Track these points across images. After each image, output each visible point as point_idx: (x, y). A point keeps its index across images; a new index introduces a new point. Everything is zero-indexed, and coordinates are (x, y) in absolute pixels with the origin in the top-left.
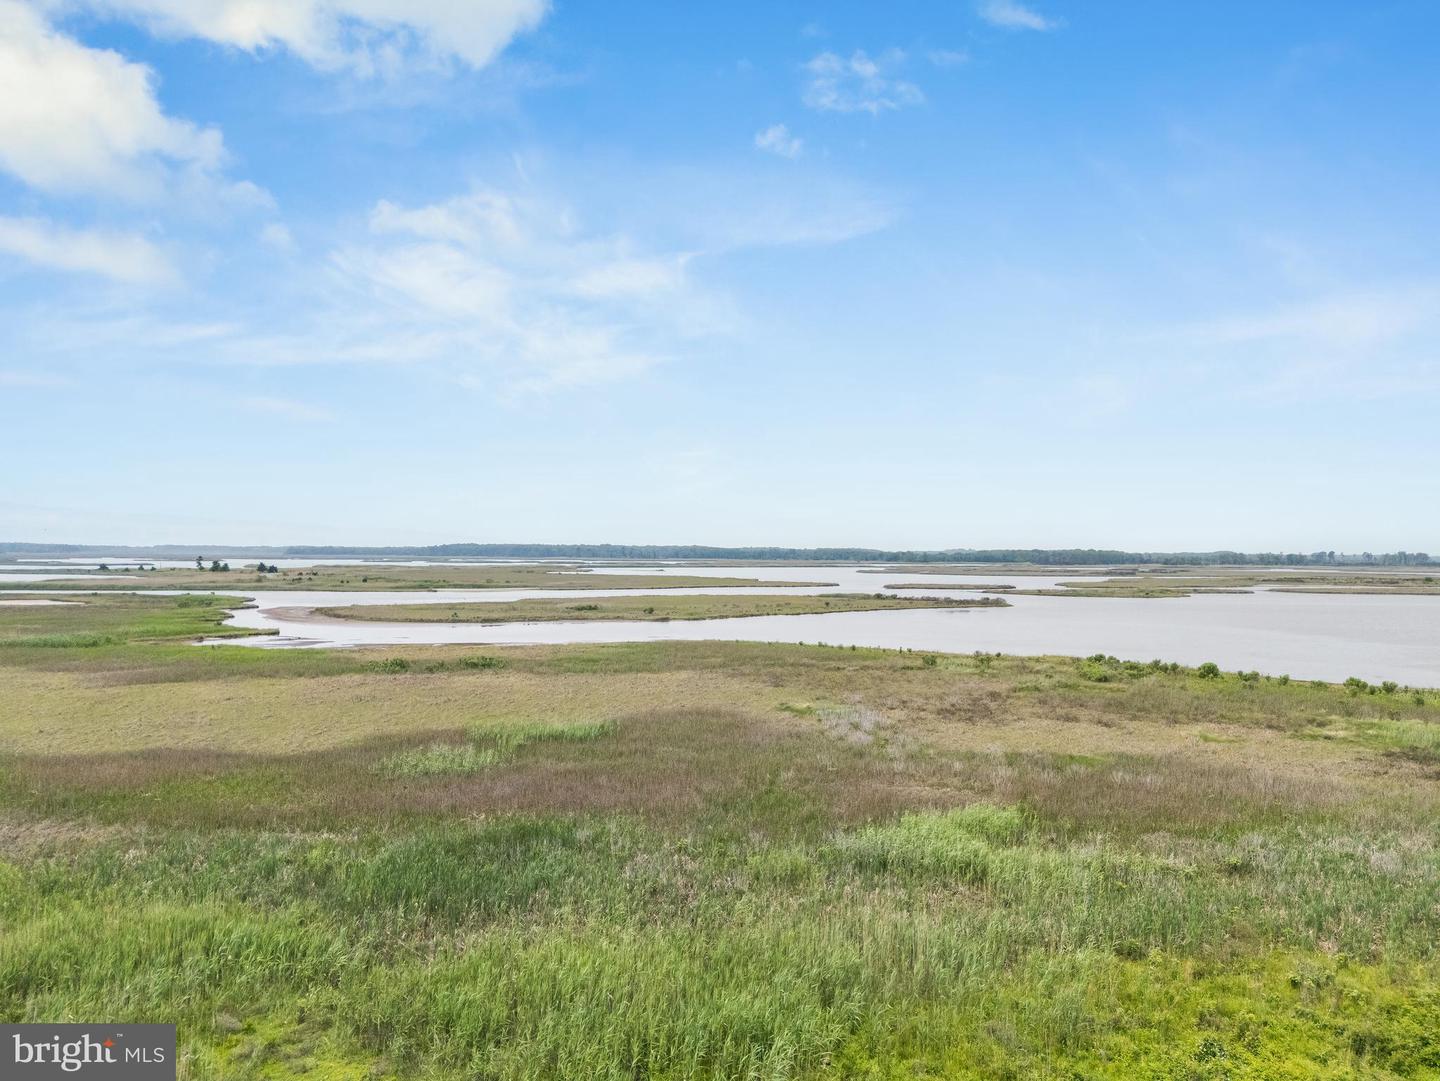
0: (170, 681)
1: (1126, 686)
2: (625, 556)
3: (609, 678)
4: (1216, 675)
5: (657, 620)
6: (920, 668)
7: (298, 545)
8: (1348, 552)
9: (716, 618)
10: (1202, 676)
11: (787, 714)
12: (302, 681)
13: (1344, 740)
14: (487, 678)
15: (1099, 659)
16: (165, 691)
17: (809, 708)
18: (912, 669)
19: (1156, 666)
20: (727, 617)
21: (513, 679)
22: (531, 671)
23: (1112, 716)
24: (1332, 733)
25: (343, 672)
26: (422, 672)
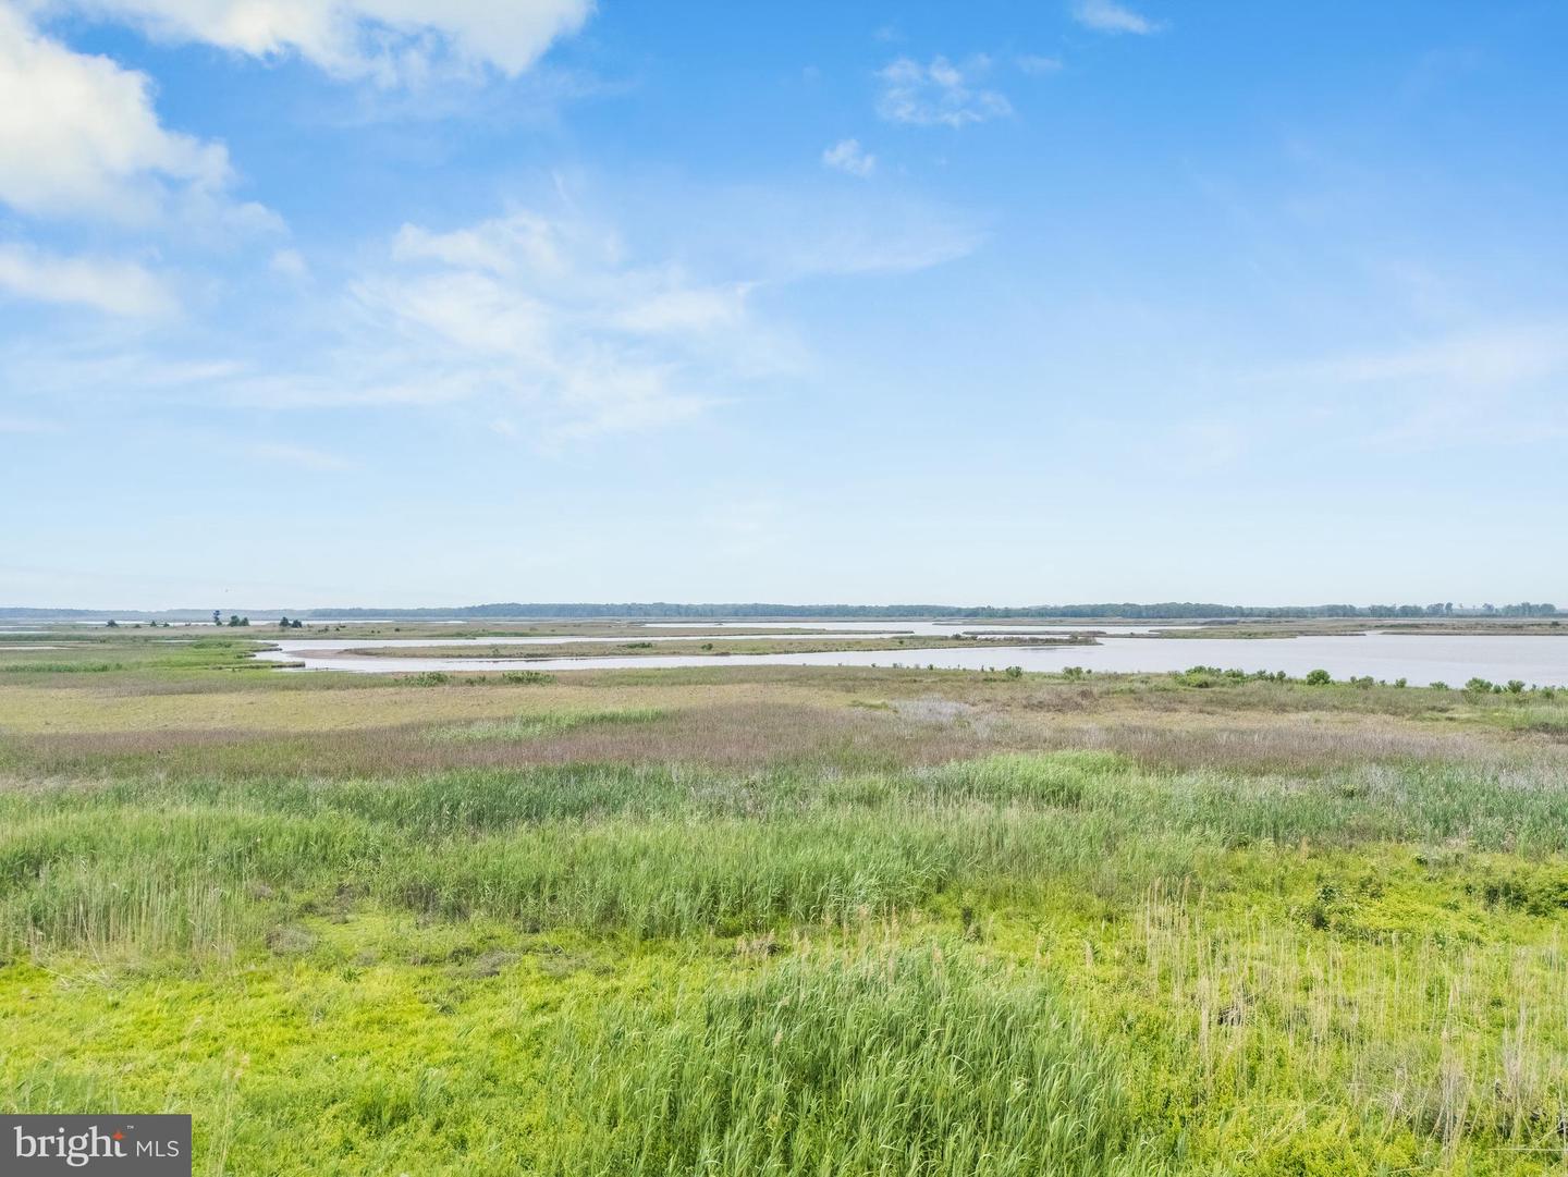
0: (187, 693)
1: (1229, 690)
2: (680, 614)
3: (666, 689)
4: (1326, 682)
5: (717, 655)
6: (1004, 681)
7: (324, 607)
8: (1468, 606)
9: (780, 653)
10: (1311, 683)
11: (861, 708)
12: (331, 692)
13: (1468, 721)
14: (533, 689)
15: (1200, 670)
16: (182, 700)
17: (884, 703)
18: (995, 680)
19: (1261, 675)
20: (793, 652)
21: (561, 690)
22: (582, 685)
23: (1213, 708)
24: (1456, 716)
25: (374, 686)
26: (462, 685)
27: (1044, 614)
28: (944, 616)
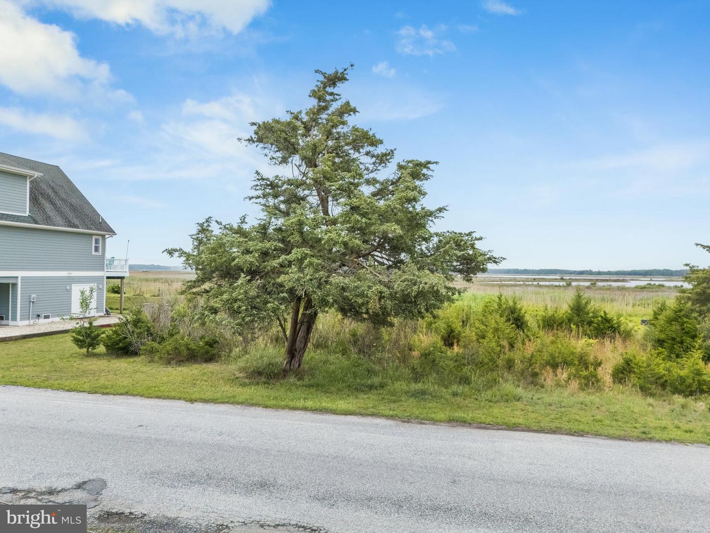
27: (609, 273)
28: (566, 274)
